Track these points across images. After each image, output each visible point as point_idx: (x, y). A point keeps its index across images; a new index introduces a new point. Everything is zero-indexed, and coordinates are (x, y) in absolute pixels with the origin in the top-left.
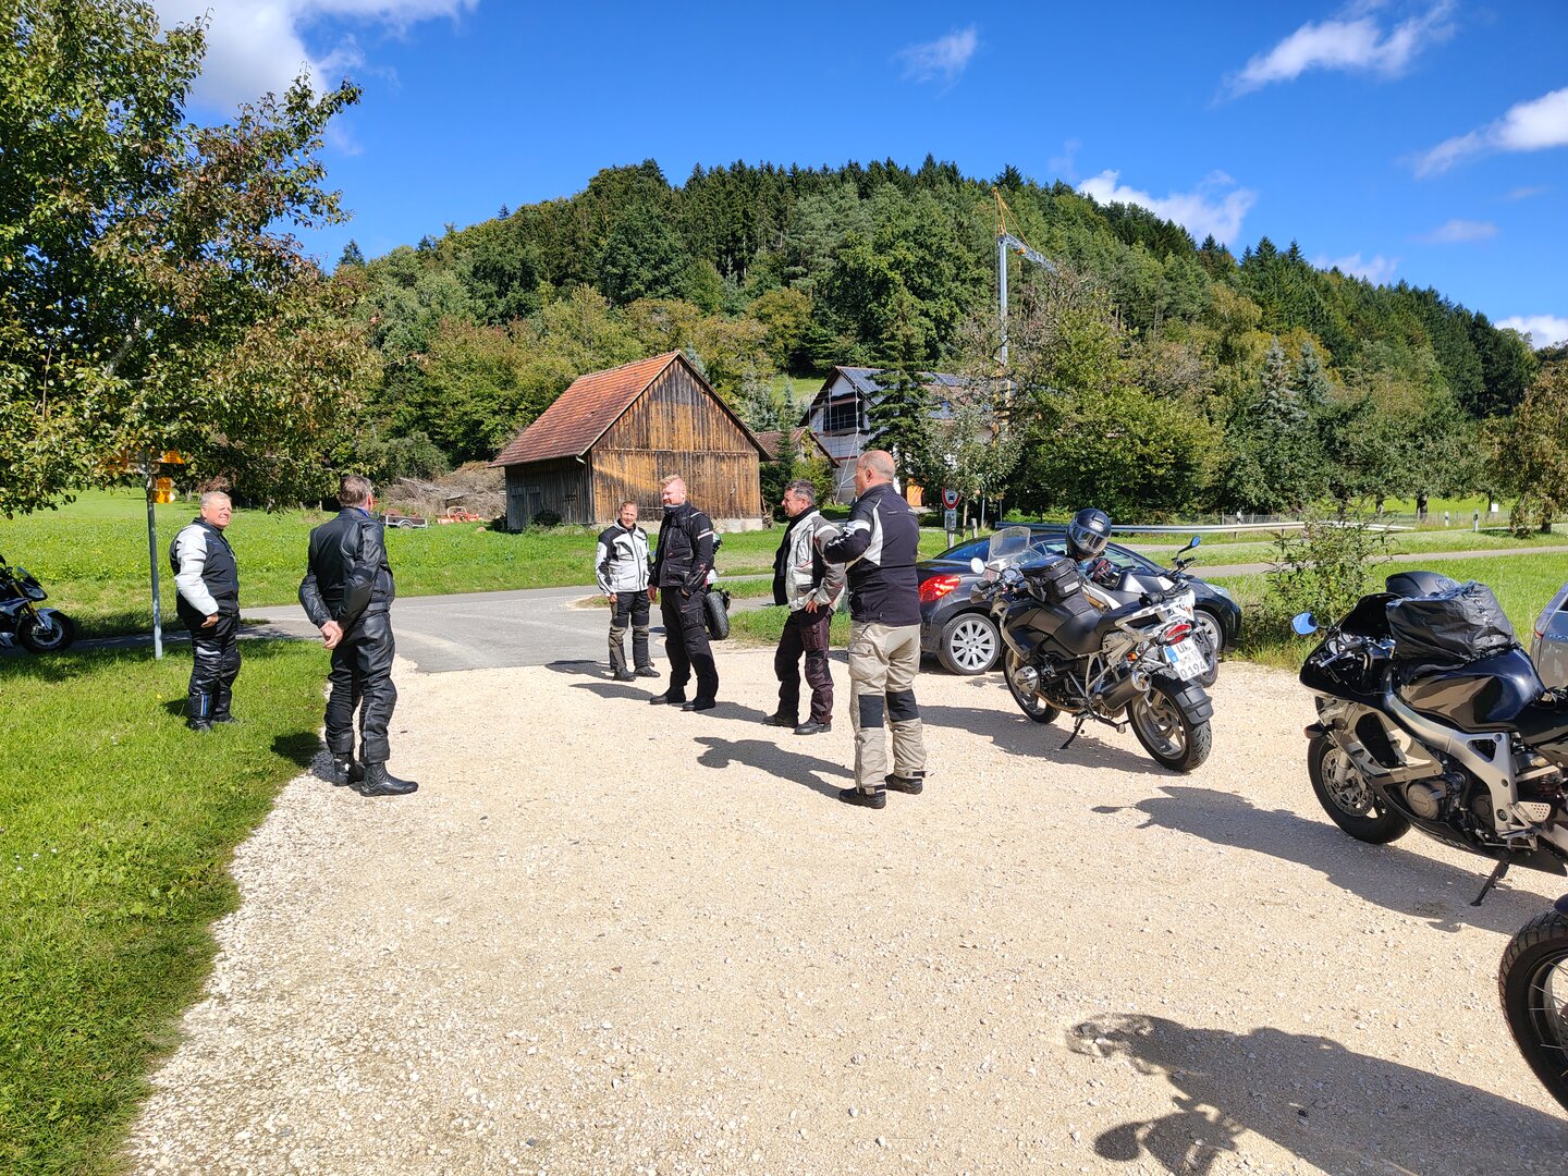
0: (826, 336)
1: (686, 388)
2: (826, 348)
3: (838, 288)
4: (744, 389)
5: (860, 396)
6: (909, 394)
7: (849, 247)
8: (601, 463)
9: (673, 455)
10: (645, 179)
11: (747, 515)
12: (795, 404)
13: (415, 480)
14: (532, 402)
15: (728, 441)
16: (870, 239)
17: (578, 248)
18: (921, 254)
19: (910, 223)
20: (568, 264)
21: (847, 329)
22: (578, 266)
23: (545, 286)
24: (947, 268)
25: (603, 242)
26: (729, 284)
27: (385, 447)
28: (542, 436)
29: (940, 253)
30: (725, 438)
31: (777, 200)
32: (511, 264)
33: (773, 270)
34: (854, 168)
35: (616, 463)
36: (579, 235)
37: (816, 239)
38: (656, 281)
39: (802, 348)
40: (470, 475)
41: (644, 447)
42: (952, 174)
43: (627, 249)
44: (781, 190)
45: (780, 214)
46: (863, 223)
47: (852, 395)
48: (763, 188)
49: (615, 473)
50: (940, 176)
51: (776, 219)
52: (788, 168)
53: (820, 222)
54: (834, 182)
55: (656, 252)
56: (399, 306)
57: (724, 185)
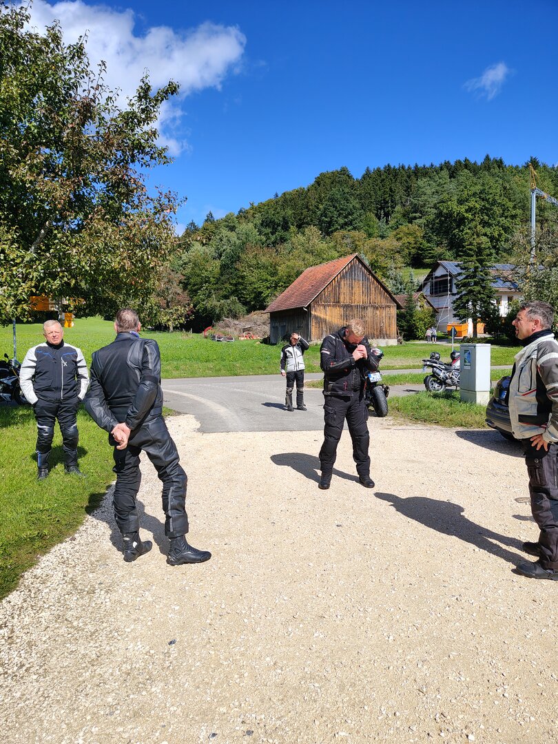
0: (430, 247)
1: (360, 272)
2: (430, 253)
3: (437, 223)
4: (388, 274)
5: (450, 276)
6: (480, 274)
7: (444, 202)
8: (315, 311)
9: (352, 306)
10: (342, 176)
11: (389, 337)
12: (414, 281)
13: (230, 319)
14: (285, 283)
15: (380, 299)
16: (455, 198)
17: (309, 210)
18: (483, 204)
19: (478, 188)
20: (304, 218)
21: (442, 244)
22: (309, 218)
23: (293, 228)
24: (497, 210)
25: (321, 207)
26: (382, 224)
27: (218, 304)
28: (288, 298)
29: (494, 203)
30: (379, 297)
31: (407, 182)
32: (278, 219)
33: (404, 216)
34: (447, 164)
35: (323, 311)
36: (310, 204)
37: (426, 200)
38: (346, 224)
39: (418, 254)
40: (255, 317)
41: (337, 303)
42: (500, 163)
43: (332, 209)
44: (409, 177)
45: (408, 189)
46: (452, 190)
47: (446, 276)
48: (400, 177)
49: (322, 316)
50: (493, 165)
51: (406, 191)
52: (412, 167)
53: (429, 192)
54: (436, 171)
55: (346, 209)
56: (229, 240)
57: (380, 176)
